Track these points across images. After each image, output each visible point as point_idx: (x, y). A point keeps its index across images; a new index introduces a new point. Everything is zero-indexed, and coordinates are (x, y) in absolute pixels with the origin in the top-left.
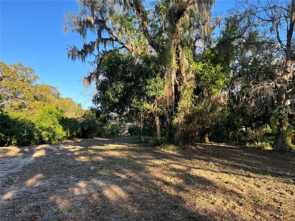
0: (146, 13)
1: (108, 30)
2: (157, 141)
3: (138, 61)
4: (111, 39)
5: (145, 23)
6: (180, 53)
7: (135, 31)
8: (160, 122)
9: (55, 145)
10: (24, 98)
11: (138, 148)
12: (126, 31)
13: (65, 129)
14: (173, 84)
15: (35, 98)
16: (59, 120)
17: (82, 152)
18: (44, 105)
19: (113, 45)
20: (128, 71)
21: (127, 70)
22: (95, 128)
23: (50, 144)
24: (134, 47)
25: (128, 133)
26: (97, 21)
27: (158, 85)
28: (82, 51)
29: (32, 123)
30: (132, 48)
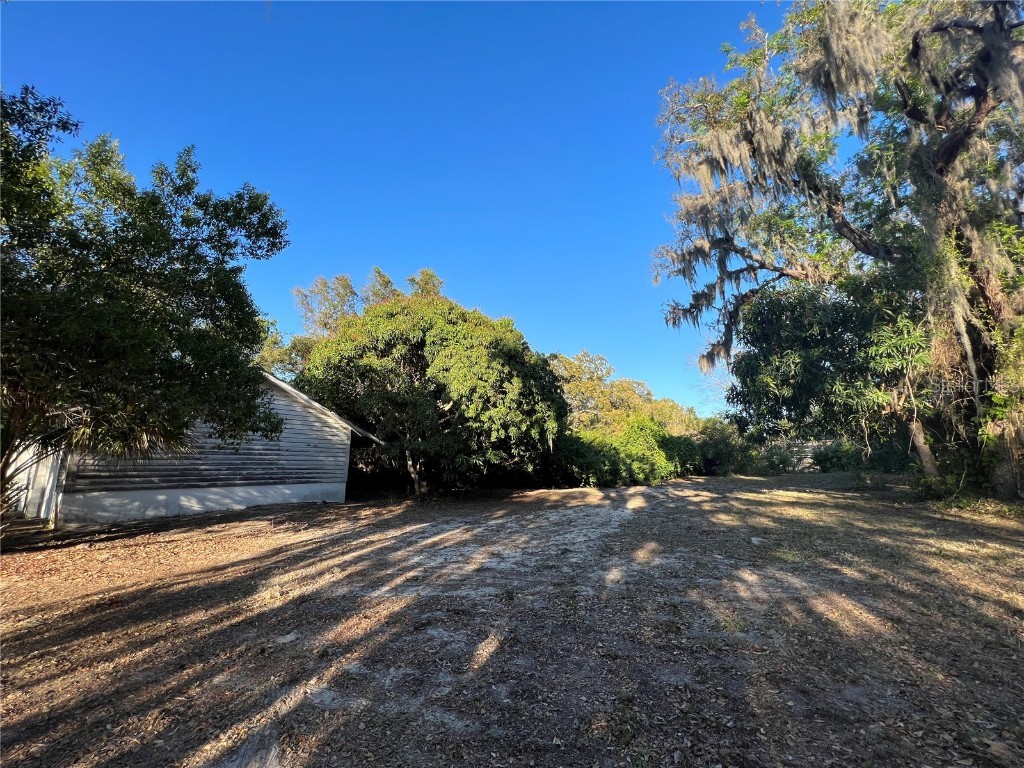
0: (836, 185)
1: (741, 252)
2: (929, 488)
3: (831, 295)
4: (751, 269)
5: (838, 208)
6: (975, 246)
7: (808, 235)
8: (928, 437)
9: (657, 487)
10: (596, 407)
11: (862, 503)
12: (783, 241)
13: (670, 458)
14: (963, 328)
15: (613, 405)
16: (658, 442)
17: (718, 505)
18: (628, 416)
19: (756, 280)
20: (809, 324)
21: (806, 322)
22: (730, 454)
23: (649, 485)
24: (810, 270)
25: (813, 463)
26: (715, 243)
27: (906, 341)
28: (692, 306)
29: (614, 449)
30: (804, 272)
